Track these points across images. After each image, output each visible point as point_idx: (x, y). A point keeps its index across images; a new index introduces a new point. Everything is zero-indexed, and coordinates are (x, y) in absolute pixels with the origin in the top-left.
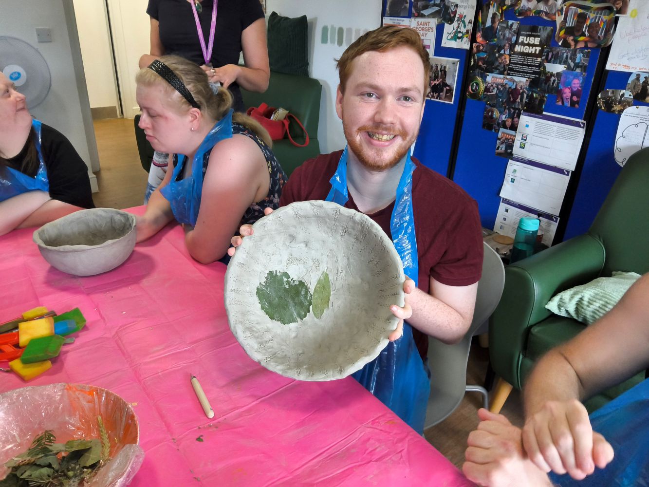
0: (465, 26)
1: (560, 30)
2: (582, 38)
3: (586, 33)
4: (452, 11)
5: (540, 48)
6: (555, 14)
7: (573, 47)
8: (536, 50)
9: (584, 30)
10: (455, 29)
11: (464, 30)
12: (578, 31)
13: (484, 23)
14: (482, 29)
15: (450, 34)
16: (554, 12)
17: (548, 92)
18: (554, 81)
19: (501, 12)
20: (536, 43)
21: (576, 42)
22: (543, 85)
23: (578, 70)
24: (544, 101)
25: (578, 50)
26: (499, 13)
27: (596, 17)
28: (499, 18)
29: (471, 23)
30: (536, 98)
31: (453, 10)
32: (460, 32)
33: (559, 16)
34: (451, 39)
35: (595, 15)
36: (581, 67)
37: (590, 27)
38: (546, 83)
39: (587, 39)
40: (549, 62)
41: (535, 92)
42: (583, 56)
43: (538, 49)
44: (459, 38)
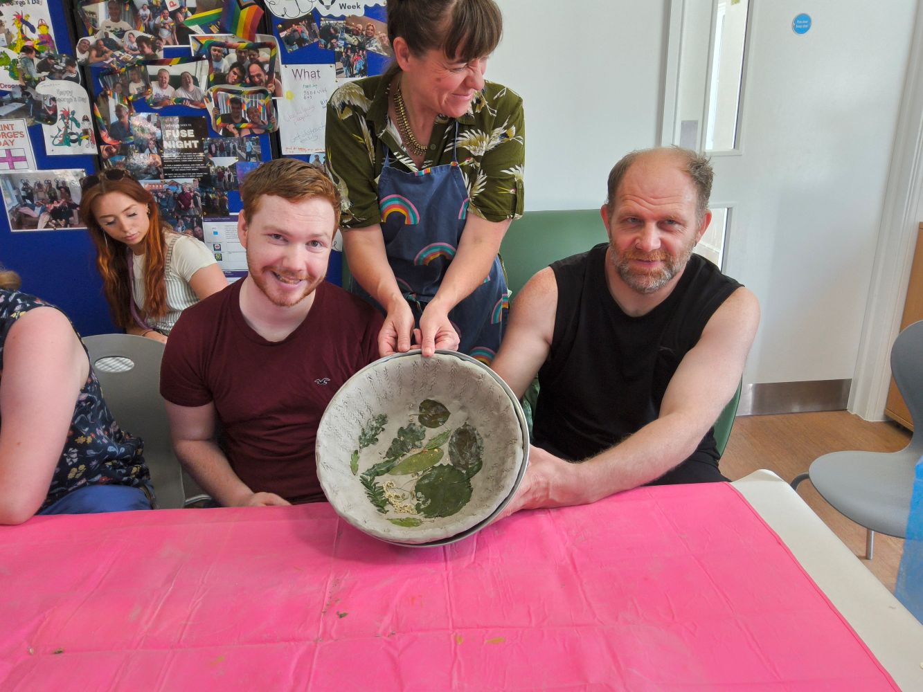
0: (78, 125)
1: (216, 118)
2: (244, 125)
3: (247, 119)
4: (47, 107)
5: (198, 142)
6: (202, 101)
7: (237, 136)
8: (193, 145)
9: (243, 116)
10: (63, 130)
11: (79, 131)
12: (237, 117)
13: (106, 118)
14: (107, 126)
15: (56, 137)
16: (200, 99)
17: (227, 190)
18: (229, 176)
19: (127, 103)
20: (190, 136)
21: (240, 130)
22: (217, 182)
23: (253, 160)
24: (225, 200)
25: (245, 139)
26: (125, 105)
27: (252, 101)
28: (127, 110)
29: (87, 120)
30: (215, 199)
31: (48, 105)
32: (72, 134)
33: (207, 102)
34: (61, 144)
35: (250, 100)
36: (254, 156)
37: (249, 112)
38: (220, 180)
39: (251, 125)
40: (215, 155)
41: (210, 193)
42: (253, 144)
43: (196, 142)
44: (74, 141)
